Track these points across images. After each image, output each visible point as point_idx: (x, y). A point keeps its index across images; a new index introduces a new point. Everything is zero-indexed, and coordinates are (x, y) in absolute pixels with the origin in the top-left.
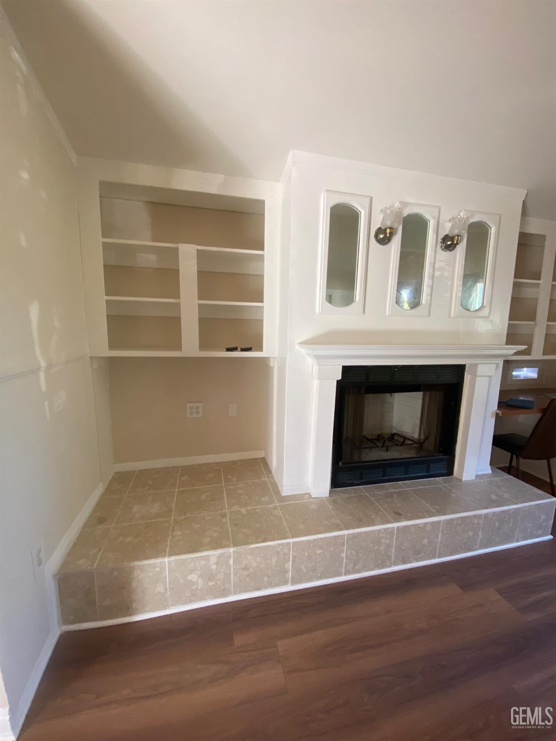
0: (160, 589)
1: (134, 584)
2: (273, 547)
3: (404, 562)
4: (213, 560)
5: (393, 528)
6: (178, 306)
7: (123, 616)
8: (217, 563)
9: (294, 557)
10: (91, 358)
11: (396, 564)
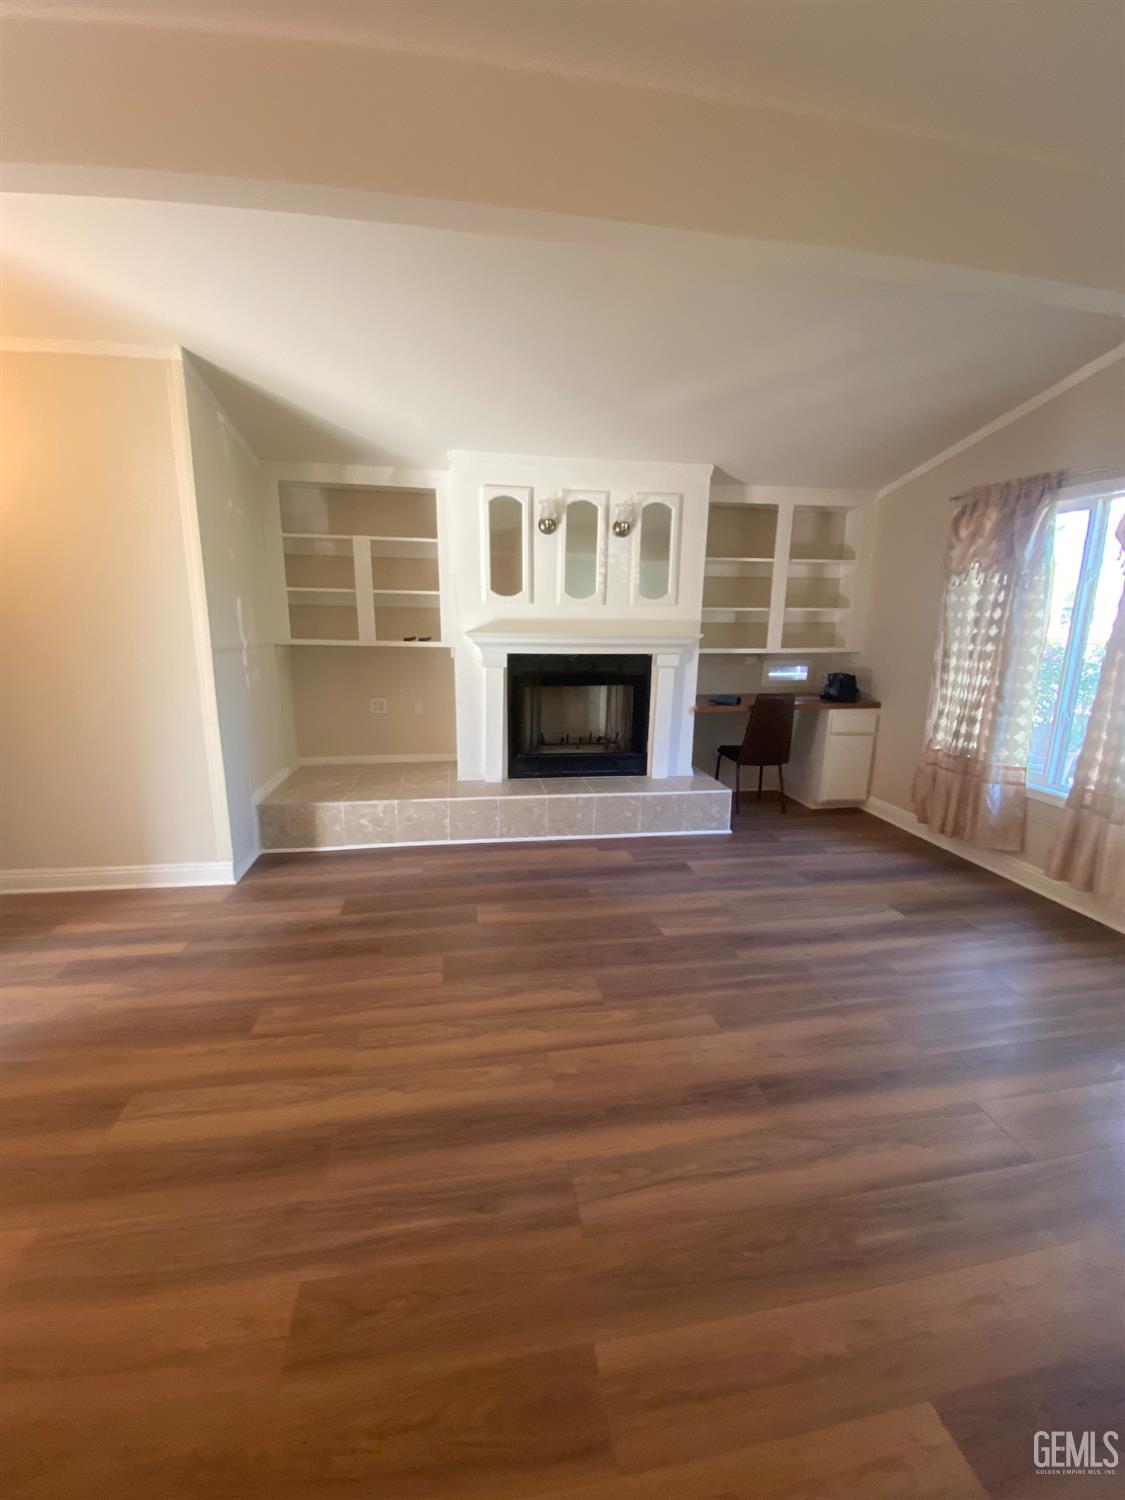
0: (337, 827)
1: (318, 821)
2: (431, 804)
3: (559, 834)
4: (381, 809)
5: (545, 799)
6: (353, 596)
7: (309, 846)
8: (384, 812)
9: (451, 814)
10: (276, 645)
11: (550, 834)
